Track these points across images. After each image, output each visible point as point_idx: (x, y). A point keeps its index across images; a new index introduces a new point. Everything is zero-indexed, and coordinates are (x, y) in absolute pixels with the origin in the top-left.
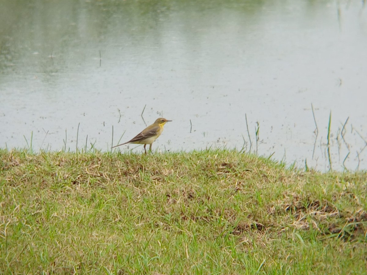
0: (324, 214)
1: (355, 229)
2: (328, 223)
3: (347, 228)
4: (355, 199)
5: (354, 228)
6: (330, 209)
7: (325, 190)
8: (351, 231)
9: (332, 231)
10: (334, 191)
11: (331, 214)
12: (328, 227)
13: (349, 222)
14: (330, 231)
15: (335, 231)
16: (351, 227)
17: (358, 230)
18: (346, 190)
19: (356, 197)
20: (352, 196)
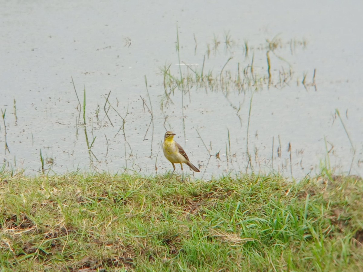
0: (19, 231)
1: (53, 246)
2: (23, 242)
3: (44, 246)
4: (58, 208)
5: (51, 245)
6: (27, 224)
7: (24, 201)
8: (48, 249)
9: (27, 250)
10: (35, 200)
11: (26, 230)
12: (23, 246)
13: (47, 238)
14: (25, 251)
15: (31, 251)
16: (48, 243)
17: (56, 247)
18: (50, 198)
19: (59, 207)
20: (55, 205)
